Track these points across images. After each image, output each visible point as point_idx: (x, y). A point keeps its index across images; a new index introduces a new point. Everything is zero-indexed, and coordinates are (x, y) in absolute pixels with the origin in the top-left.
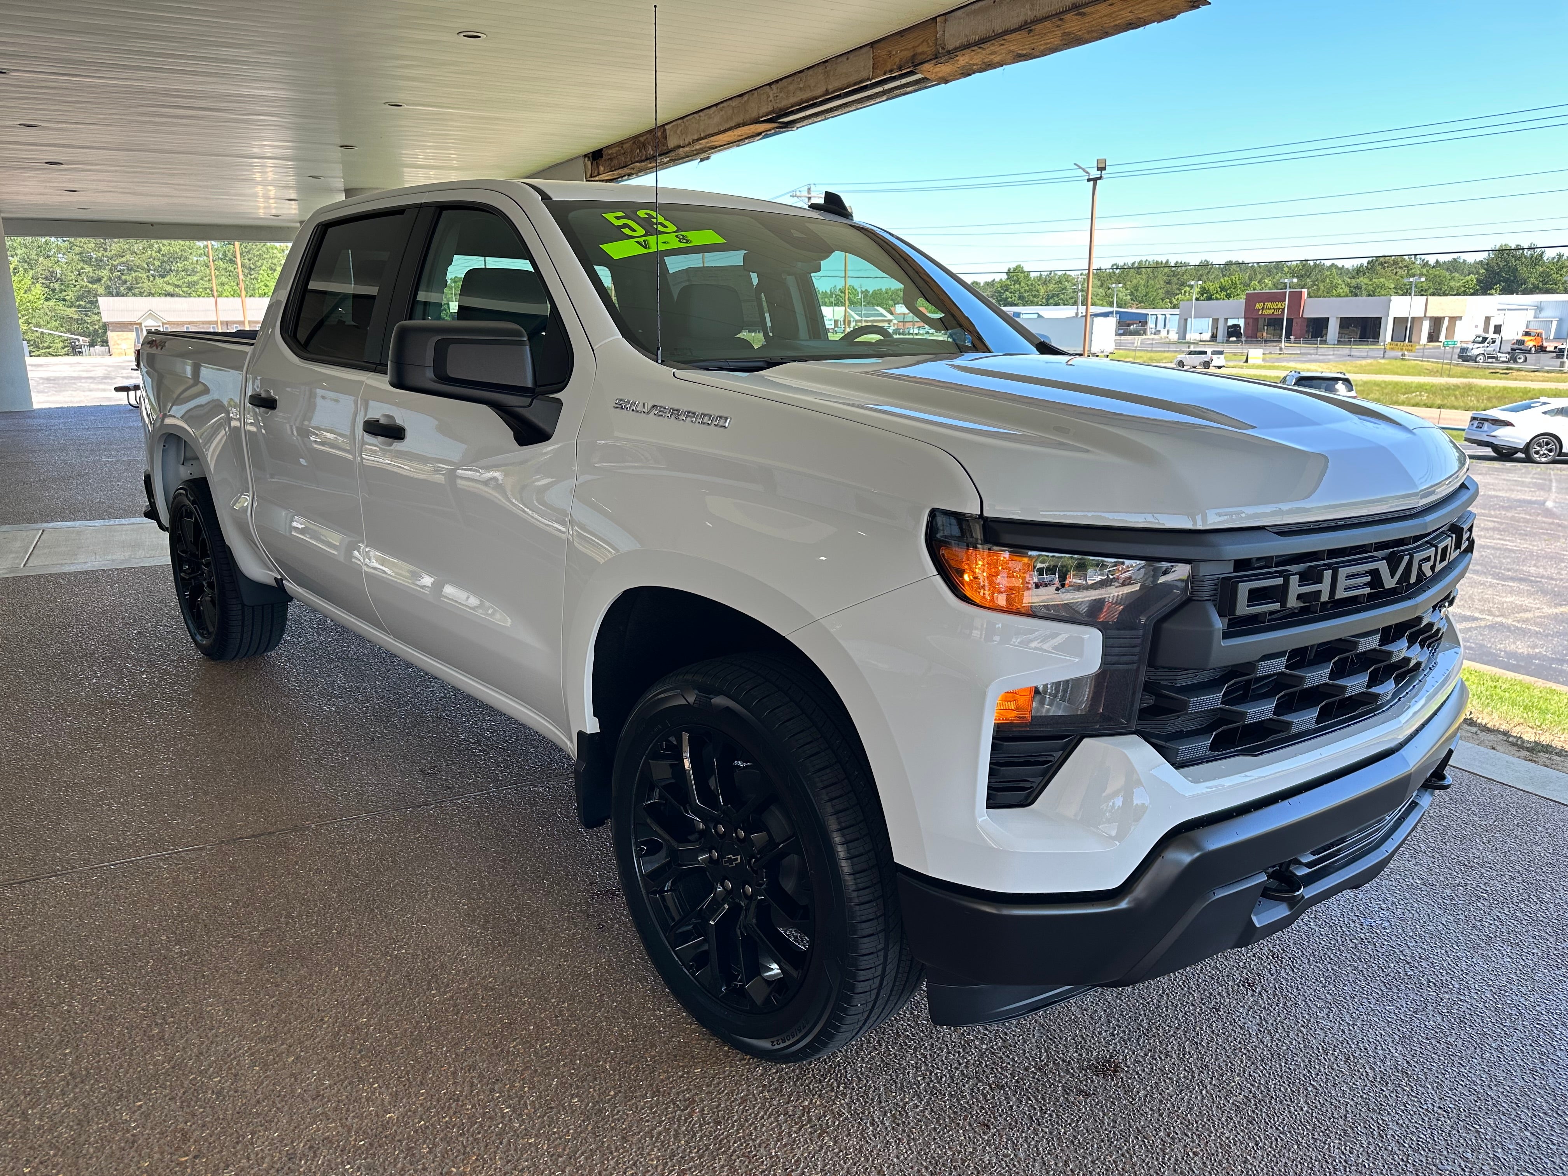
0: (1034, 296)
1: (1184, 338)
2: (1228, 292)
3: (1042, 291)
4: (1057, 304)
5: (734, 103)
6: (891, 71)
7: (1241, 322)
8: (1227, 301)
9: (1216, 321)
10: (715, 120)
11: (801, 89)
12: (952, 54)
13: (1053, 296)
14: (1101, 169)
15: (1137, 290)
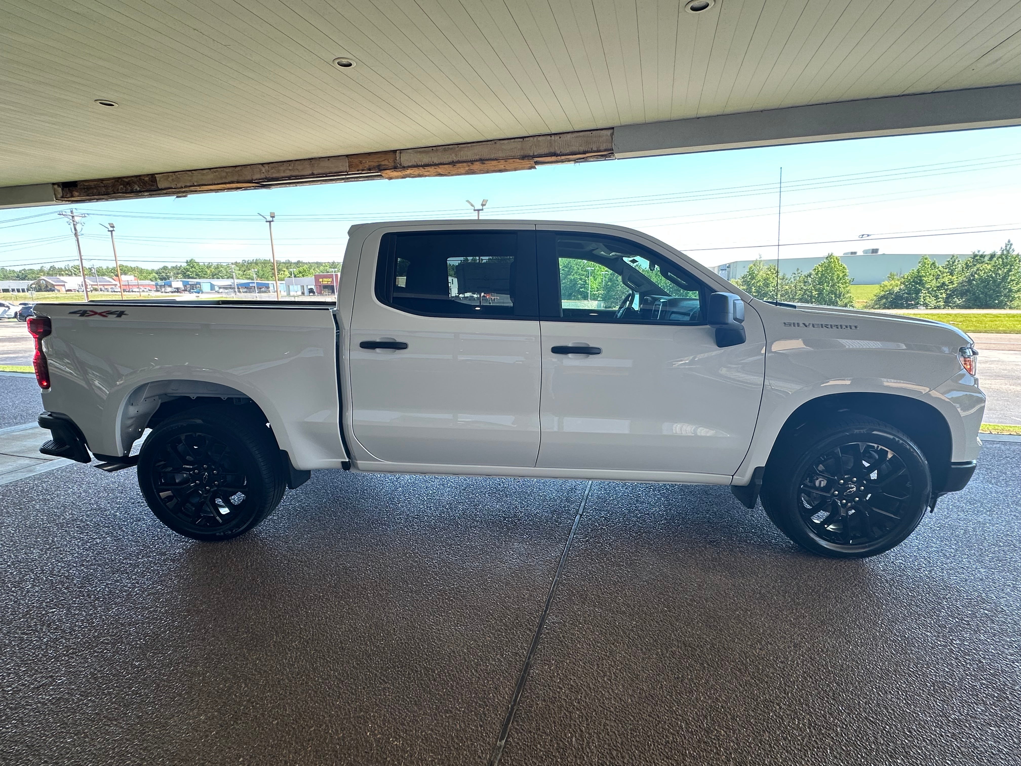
0: (205, 274)
1: (289, 294)
2: (303, 273)
3: (209, 272)
4: (218, 278)
5: (230, 170)
6: (363, 170)
7: (313, 287)
8: (303, 278)
9: (303, 287)
10: (210, 177)
11: (290, 170)
12: (404, 168)
13: (216, 274)
14: (273, 217)
15: (258, 272)
